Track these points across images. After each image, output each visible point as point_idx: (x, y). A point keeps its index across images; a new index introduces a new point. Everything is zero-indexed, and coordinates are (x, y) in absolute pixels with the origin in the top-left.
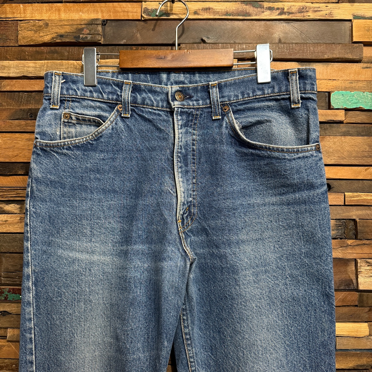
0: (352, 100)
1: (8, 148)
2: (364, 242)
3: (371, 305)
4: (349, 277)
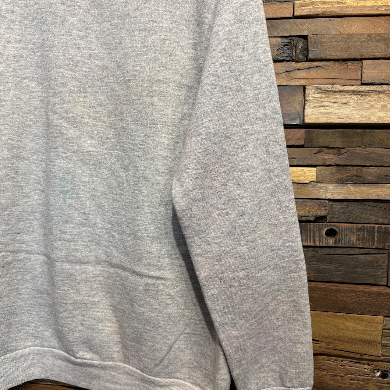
2: (316, 64)
3: (322, 145)
4: (295, 109)
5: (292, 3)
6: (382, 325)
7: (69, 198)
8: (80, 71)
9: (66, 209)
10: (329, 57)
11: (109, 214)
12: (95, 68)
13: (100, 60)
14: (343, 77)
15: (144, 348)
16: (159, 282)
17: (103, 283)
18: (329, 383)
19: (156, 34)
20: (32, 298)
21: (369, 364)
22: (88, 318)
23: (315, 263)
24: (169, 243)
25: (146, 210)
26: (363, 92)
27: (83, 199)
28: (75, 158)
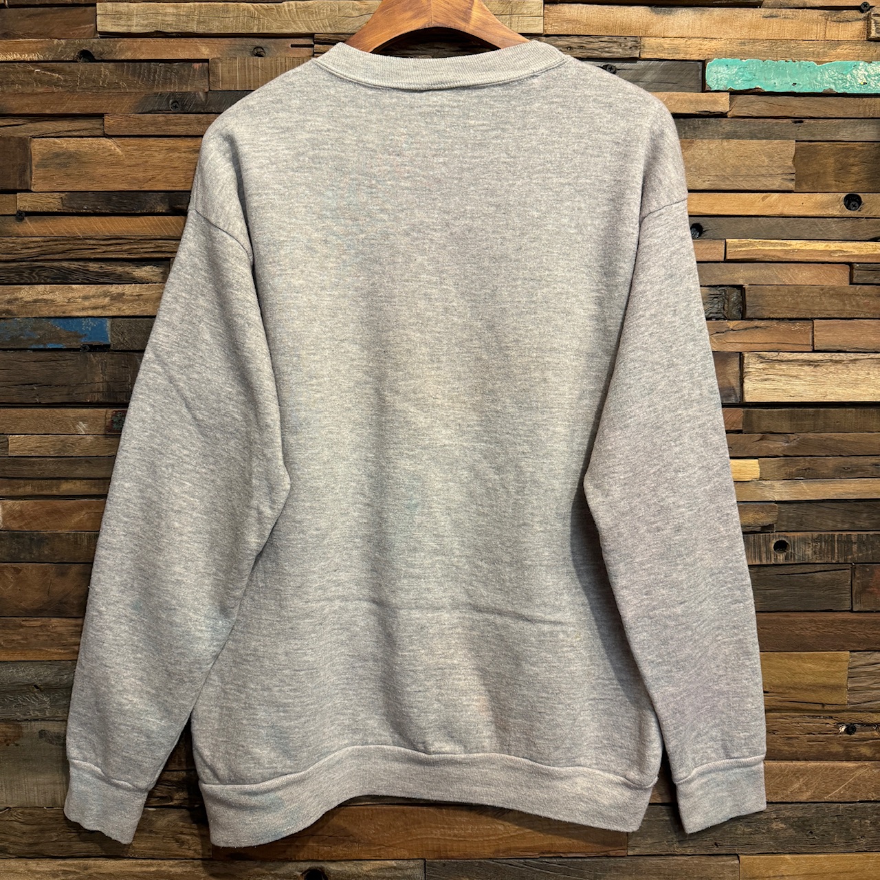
0: (743, 76)
1: (134, 166)
2: (756, 323)
3: (765, 429)
4: (730, 383)
5: (723, 242)
6: (847, 663)
7: (419, 515)
8: (431, 332)
9: (415, 531)
10: (772, 316)
11: (470, 535)
12: (452, 328)
13: (460, 317)
14: (790, 341)
15: (538, 725)
16: (558, 628)
17: (463, 636)
18: (782, 748)
19: (548, 286)
20: (348, 668)
21: (831, 718)
22: (448, 689)
23: (761, 588)
24: (568, 573)
25: (538, 528)
26: (817, 361)
27: (437, 514)
28: (425, 457)
